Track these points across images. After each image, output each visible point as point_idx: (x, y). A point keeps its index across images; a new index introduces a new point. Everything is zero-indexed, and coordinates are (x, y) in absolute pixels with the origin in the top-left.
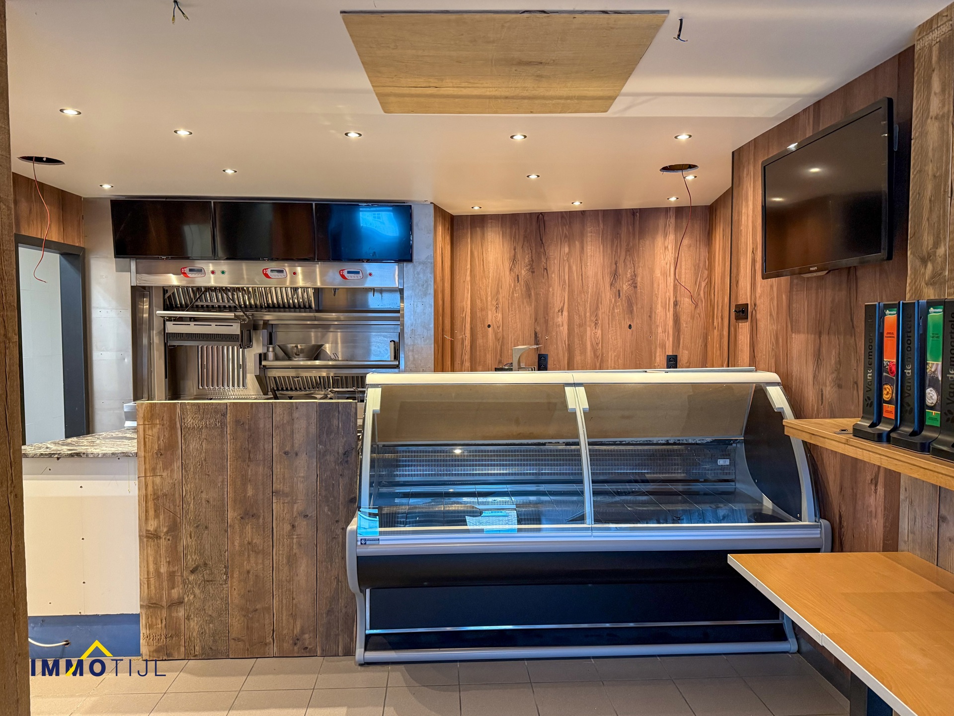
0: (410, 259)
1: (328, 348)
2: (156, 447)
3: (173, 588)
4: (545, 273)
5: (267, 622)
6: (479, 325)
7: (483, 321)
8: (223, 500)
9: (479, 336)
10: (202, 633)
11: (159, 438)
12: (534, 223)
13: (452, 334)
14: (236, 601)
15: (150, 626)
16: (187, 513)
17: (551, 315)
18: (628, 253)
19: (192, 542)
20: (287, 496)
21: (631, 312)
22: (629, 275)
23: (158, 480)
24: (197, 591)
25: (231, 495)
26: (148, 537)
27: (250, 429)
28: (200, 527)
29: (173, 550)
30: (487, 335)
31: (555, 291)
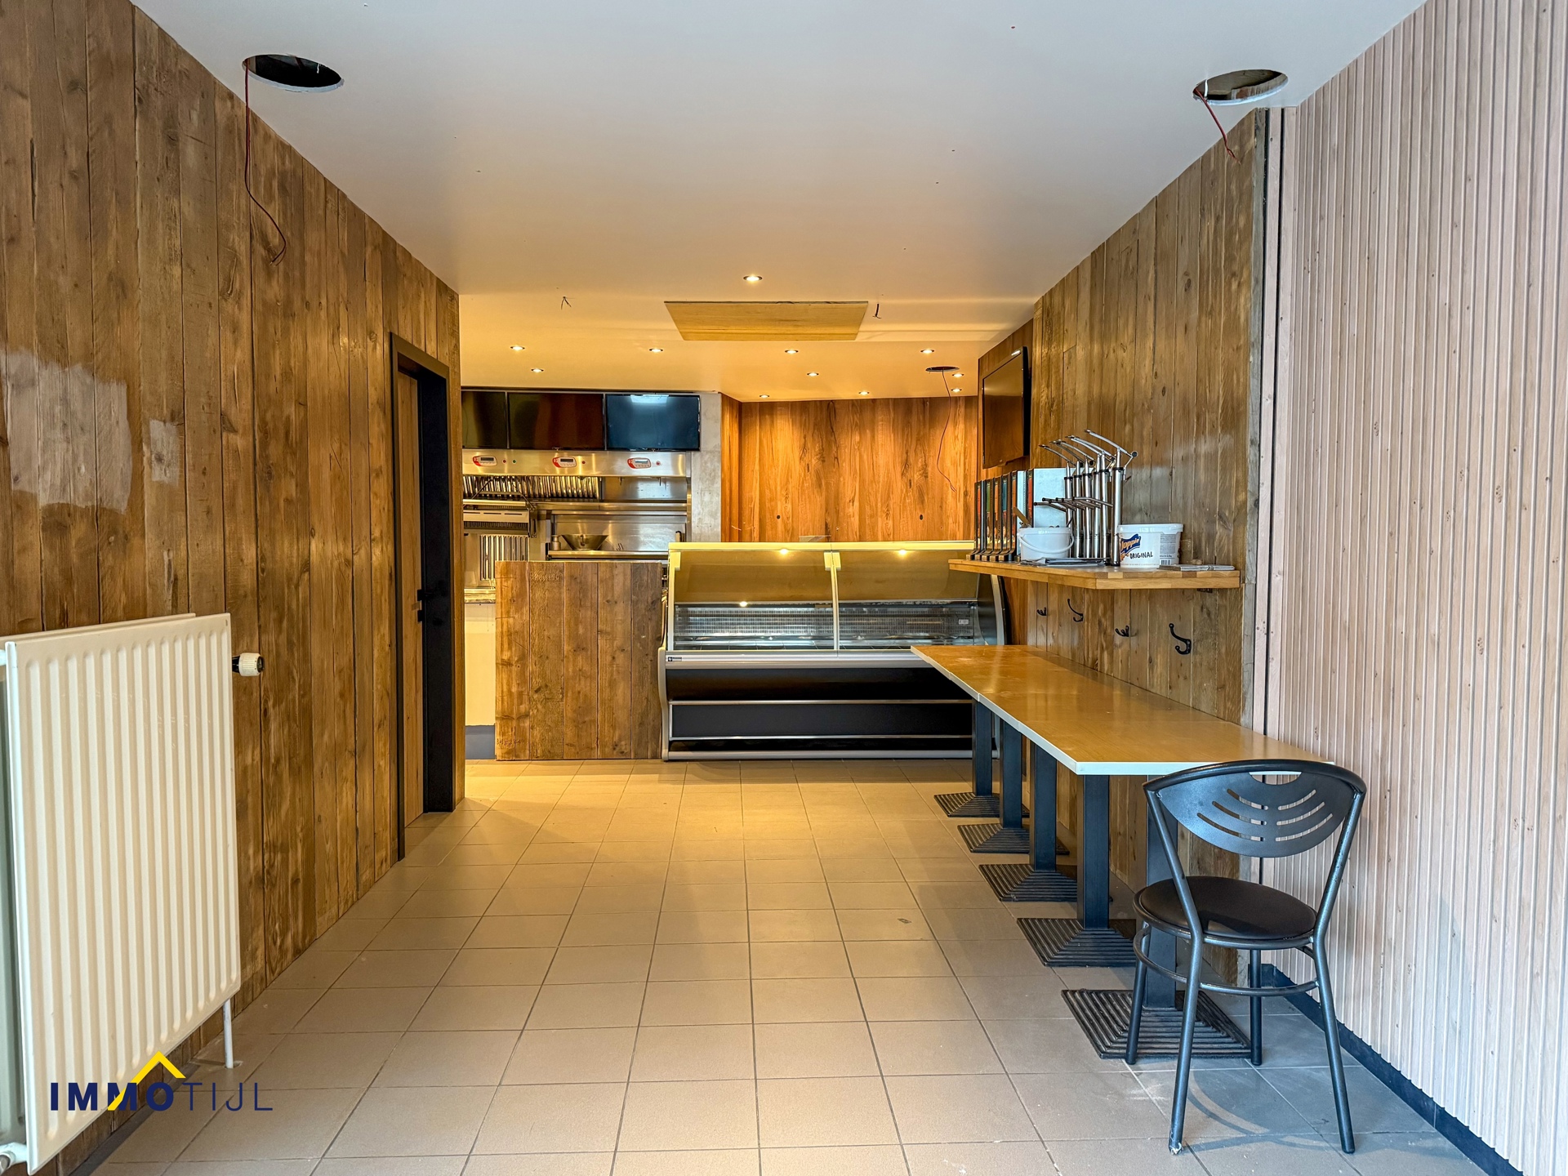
0: (697, 447)
1: (610, 539)
2: (510, 595)
3: (521, 704)
4: (836, 462)
5: (593, 731)
6: (768, 515)
7: (772, 512)
8: (560, 637)
9: (768, 528)
10: (543, 740)
11: (512, 588)
12: (825, 412)
13: (740, 525)
14: (569, 715)
15: (503, 734)
16: (533, 646)
17: (842, 505)
18: (919, 442)
19: (537, 669)
20: (609, 635)
21: (922, 502)
22: (920, 465)
23: (511, 620)
24: (540, 707)
25: (566, 633)
26: (503, 664)
27: (581, 582)
28: (542, 657)
29: (522, 673)
30: (776, 527)
31: (846, 481)
